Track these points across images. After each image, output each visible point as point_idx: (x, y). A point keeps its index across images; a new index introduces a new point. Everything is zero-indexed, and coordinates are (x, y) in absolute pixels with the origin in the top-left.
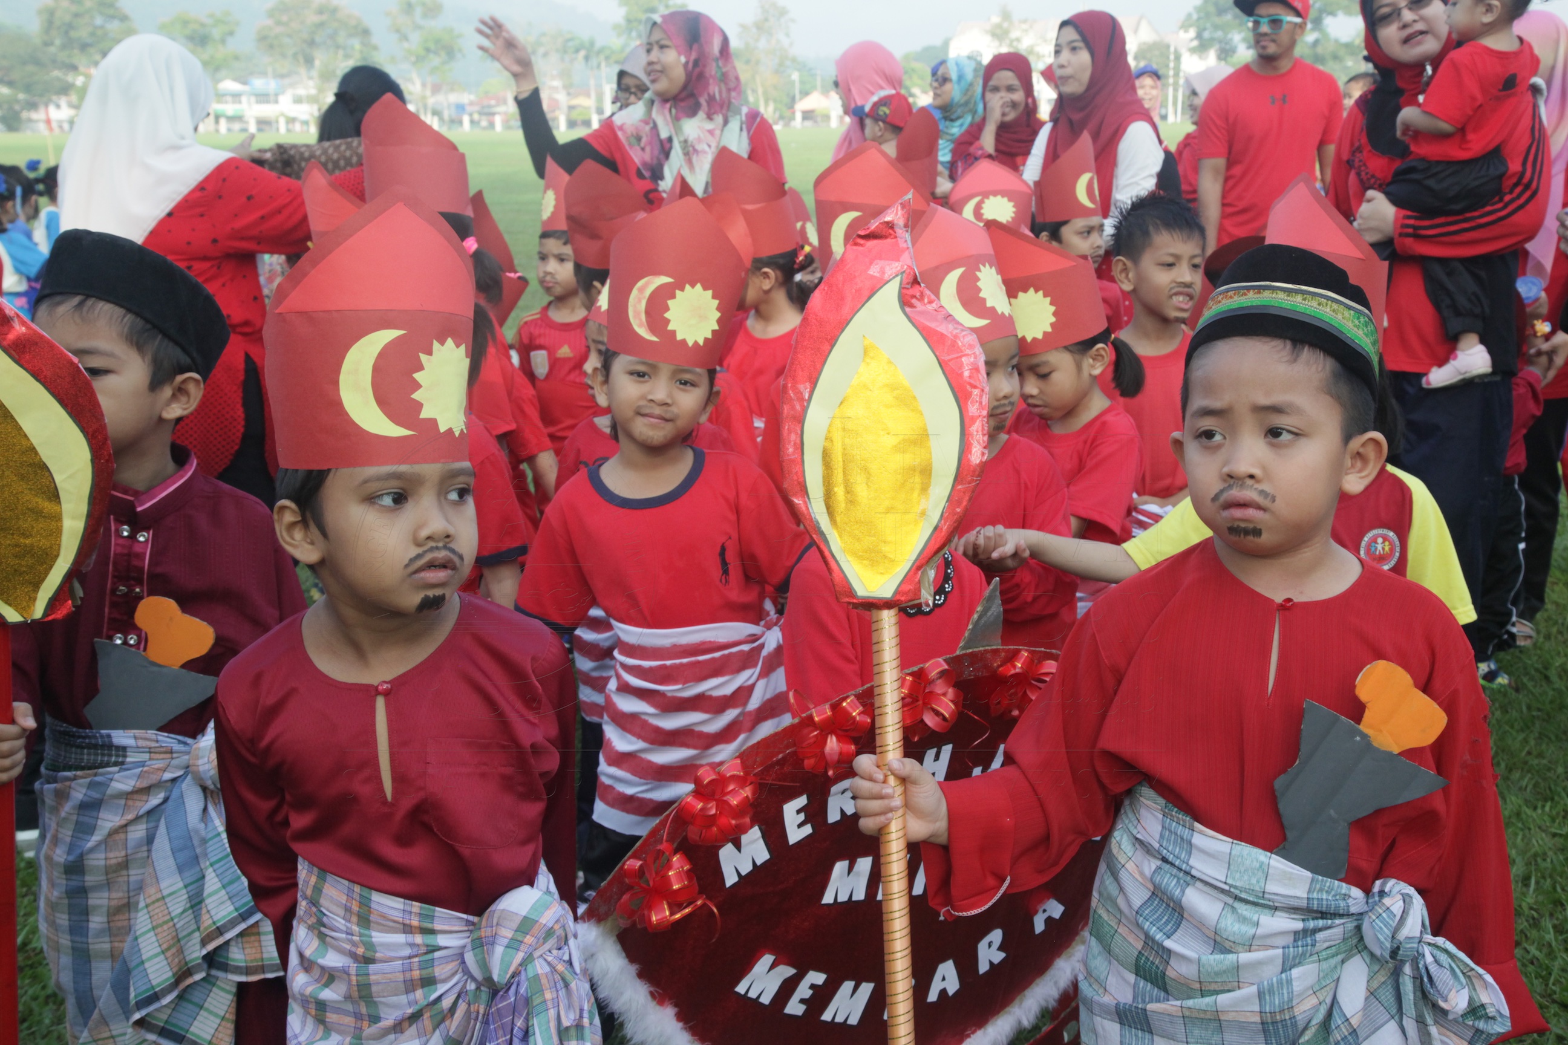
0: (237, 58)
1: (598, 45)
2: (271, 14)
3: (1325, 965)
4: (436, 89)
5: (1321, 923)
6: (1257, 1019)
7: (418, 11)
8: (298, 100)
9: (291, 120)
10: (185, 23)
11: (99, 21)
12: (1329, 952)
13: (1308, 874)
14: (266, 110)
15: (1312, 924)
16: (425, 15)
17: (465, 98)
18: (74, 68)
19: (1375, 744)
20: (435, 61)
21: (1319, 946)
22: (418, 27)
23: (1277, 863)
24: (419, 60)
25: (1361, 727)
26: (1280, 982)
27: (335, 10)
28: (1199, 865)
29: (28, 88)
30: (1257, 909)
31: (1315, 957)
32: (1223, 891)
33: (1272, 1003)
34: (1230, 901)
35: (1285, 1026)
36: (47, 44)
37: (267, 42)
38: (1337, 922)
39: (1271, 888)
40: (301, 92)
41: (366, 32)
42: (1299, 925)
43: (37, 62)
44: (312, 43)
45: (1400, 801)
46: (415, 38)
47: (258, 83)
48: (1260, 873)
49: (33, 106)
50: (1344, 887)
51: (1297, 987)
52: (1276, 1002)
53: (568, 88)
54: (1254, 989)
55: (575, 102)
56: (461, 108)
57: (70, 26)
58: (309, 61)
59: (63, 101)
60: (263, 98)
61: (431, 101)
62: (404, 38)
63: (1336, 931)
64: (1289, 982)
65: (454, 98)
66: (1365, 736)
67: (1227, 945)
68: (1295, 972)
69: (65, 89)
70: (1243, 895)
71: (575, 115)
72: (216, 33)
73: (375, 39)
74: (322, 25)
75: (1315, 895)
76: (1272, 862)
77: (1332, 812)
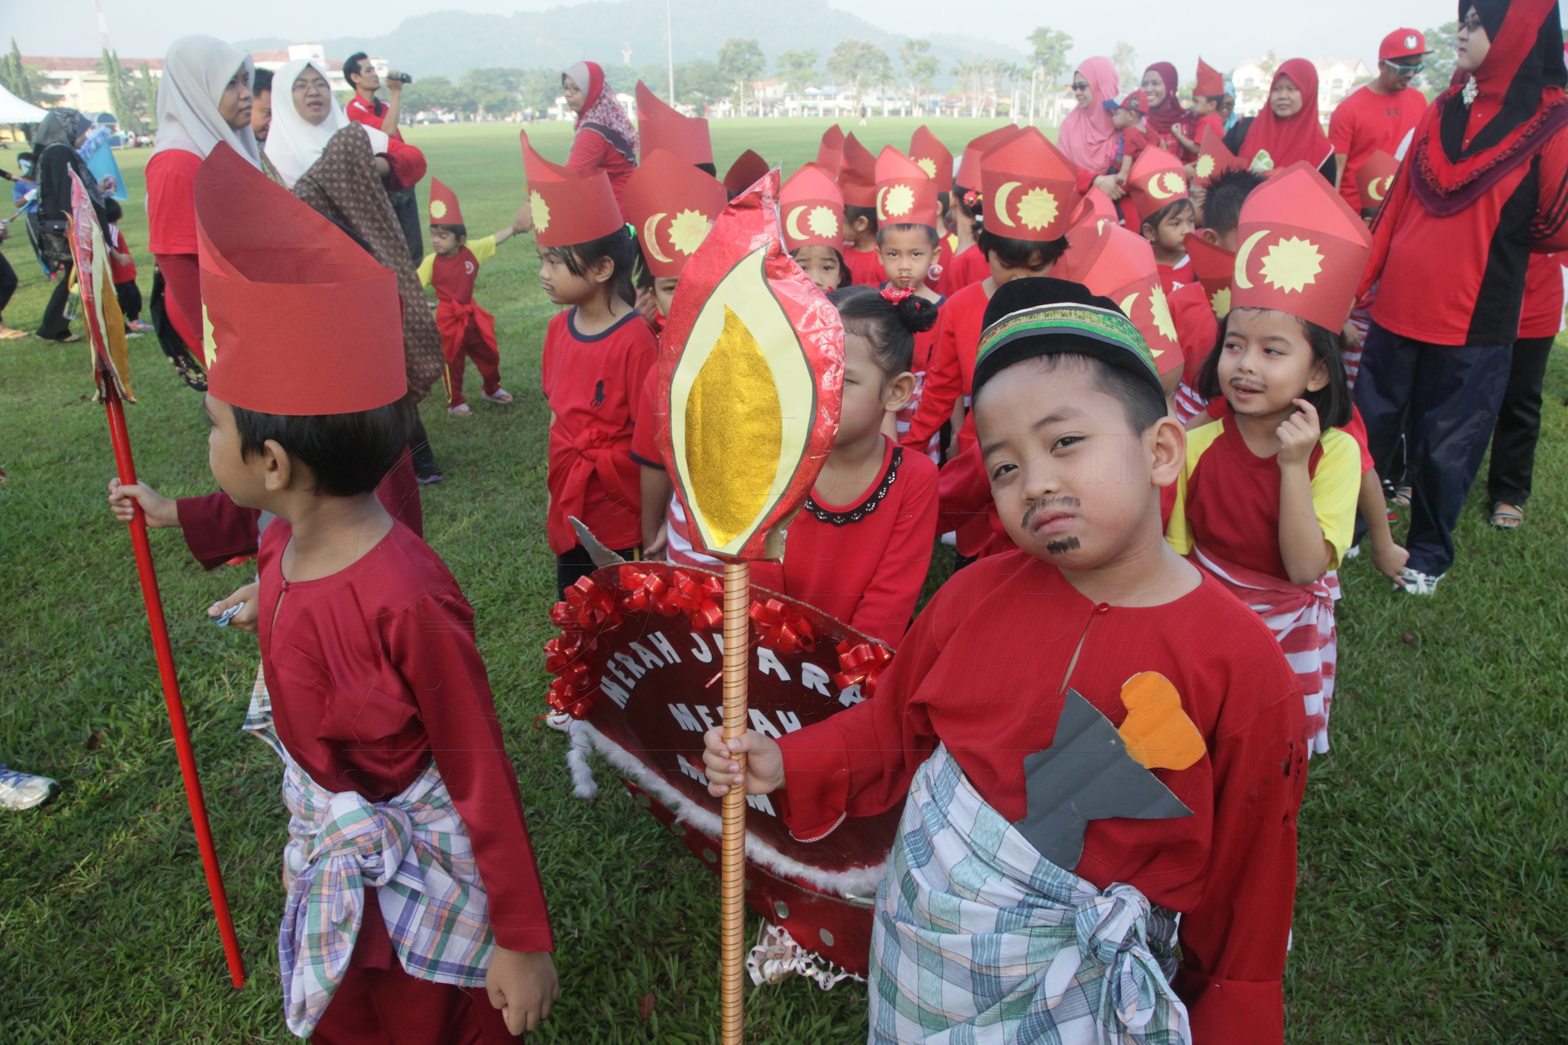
0: (816, 75)
1: (1018, 67)
2: (836, 50)
3: (1036, 941)
4: (923, 92)
5: (1041, 901)
6: (968, 965)
7: (917, 48)
8: (847, 98)
9: (842, 110)
10: (791, 56)
11: (747, 56)
12: (1043, 930)
13: (1037, 855)
14: (829, 104)
15: (1031, 900)
16: (920, 50)
17: (939, 98)
18: (733, 82)
19: (1129, 753)
20: (924, 76)
21: (1032, 921)
22: (915, 57)
23: (1012, 834)
24: (915, 75)
25: (1119, 732)
26: (990, 940)
27: (870, 48)
28: (955, 813)
29: (710, 93)
30: (987, 868)
31: (1028, 931)
32: (966, 843)
33: (981, 957)
34: (970, 854)
35: (989, 981)
36: (721, 69)
37: (833, 66)
38: (1058, 906)
39: (1002, 855)
40: (849, 93)
41: (886, 60)
42: (1021, 897)
43: (715, 79)
44: (857, 66)
45: (1139, 816)
46: (914, 63)
47: (827, 89)
48: (995, 839)
49: (712, 103)
50: (1071, 878)
51: (1005, 951)
52: (984, 957)
53: (999, 93)
54: (968, 938)
55: (1002, 101)
56: (935, 103)
57: (733, 60)
58: (854, 76)
59: (727, 100)
60: (828, 97)
61: (919, 99)
62: (907, 63)
63: (1055, 913)
64: (998, 943)
65: (932, 97)
66: (1120, 741)
67: (957, 889)
68: (1006, 937)
69: (728, 94)
70: (979, 853)
71: (1001, 109)
72: (806, 61)
73: (891, 64)
74: (863, 56)
75: (1040, 876)
76: (1008, 833)
77: (1073, 804)
